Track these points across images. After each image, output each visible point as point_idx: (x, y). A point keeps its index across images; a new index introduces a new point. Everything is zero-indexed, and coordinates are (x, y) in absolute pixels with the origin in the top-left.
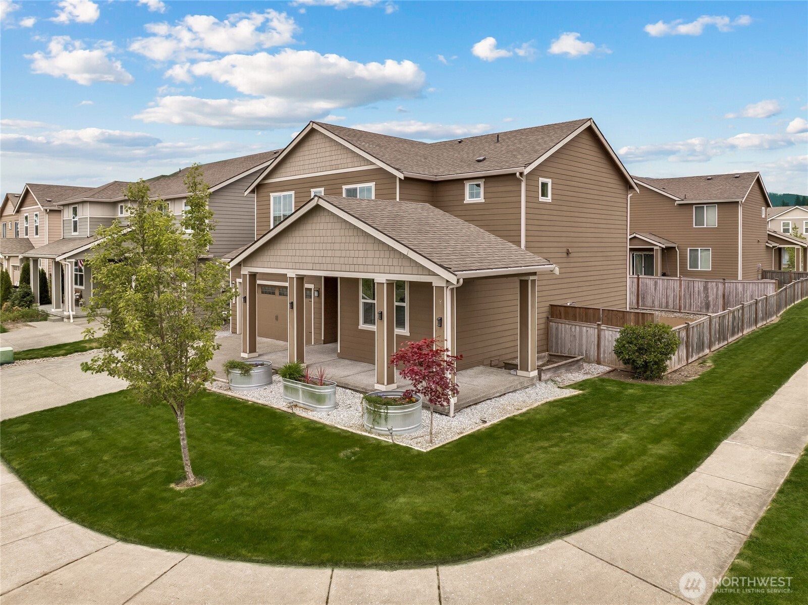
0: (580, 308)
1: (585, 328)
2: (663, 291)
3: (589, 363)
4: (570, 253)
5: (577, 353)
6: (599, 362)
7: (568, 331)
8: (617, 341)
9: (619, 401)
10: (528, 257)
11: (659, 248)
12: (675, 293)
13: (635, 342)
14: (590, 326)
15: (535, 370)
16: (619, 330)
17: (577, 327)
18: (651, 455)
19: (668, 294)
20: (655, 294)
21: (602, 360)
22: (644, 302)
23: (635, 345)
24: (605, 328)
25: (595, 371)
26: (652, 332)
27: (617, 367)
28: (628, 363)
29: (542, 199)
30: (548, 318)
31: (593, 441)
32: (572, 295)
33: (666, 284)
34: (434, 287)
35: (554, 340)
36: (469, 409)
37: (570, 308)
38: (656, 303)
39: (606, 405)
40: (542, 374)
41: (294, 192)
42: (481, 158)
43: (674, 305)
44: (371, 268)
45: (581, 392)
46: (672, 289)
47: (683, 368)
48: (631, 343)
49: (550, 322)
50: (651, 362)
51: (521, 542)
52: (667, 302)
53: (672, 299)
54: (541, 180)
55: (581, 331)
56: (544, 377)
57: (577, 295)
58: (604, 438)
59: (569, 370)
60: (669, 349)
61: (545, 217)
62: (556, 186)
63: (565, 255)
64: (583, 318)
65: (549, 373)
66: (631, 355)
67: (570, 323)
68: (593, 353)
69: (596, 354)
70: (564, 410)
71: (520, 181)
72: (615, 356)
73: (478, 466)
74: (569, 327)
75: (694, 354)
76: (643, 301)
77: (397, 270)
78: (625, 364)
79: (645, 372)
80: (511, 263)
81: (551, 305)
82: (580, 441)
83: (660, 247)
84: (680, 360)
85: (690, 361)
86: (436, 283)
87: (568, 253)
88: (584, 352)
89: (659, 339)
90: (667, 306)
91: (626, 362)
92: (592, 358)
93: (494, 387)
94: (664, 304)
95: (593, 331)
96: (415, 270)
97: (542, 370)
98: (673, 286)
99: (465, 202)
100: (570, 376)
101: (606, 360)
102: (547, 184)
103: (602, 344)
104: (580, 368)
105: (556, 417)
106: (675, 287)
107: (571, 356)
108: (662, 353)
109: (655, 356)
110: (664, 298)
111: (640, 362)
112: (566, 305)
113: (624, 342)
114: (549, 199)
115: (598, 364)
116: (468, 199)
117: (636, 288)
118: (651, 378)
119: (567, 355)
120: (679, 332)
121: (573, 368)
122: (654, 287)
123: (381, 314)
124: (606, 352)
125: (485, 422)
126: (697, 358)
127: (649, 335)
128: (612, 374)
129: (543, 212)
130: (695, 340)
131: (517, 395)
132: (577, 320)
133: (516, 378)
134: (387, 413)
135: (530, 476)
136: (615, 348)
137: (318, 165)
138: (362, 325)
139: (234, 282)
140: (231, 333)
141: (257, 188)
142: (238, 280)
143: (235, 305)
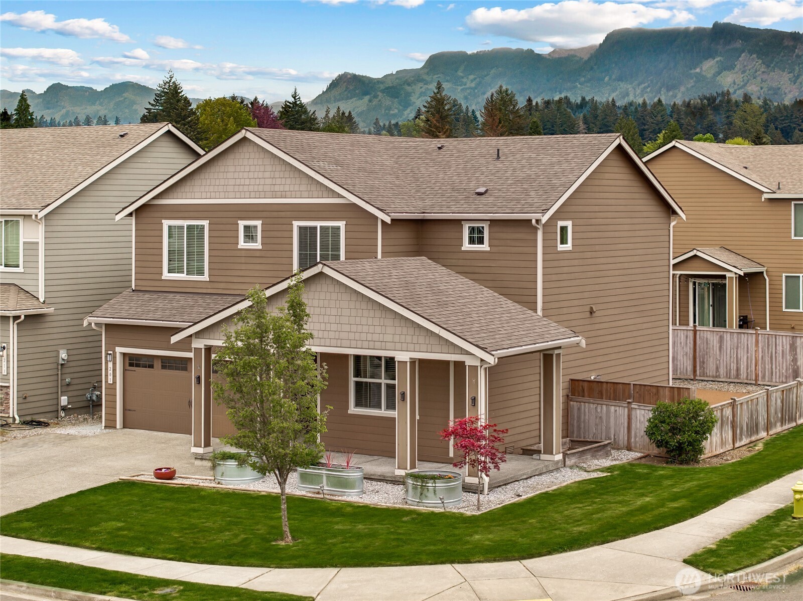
0: (607, 383)
1: (613, 407)
2: (732, 351)
3: (618, 449)
4: (595, 312)
5: (604, 437)
6: (629, 449)
7: (593, 411)
8: (649, 421)
9: (647, 479)
10: (552, 328)
11: (734, 276)
12: (749, 355)
13: (668, 421)
14: (619, 404)
15: (560, 453)
16: (651, 408)
17: (604, 407)
18: (668, 508)
19: (739, 356)
20: (720, 357)
21: (633, 445)
22: (704, 368)
23: (668, 424)
24: (636, 407)
25: (625, 457)
26: (686, 410)
27: (650, 452)
28: (661, 446)
29: (561, 248)
30: (568, 396)
31: (620, 502)
32: (596, 366)
33: (736, 339)
34: (467, 367)
35: (575, 424)
36: (500, 489)
37: (595, 383)
38: (722, 371)
39: (634, 482)
40: (567, 459)
41: (208, 221)
42: (482, 190)
43: (747, 373)
44: (389, 345)
45: (609, 474)
46: (746, 349)
47: (727, 453)
48: (663, 422)
49: (570, 401)
50: (685, 442)
51: (571, 547)
52: (738, 370)
53: (745, 364)
54: (561, 223)
55: (608, 412)
56: (568, 462)
57: (601, 365)
58: (630, 501)
59: (595, 457)
60: (704, 429)
61: (565, 270)
62: (577, 229)
63: (588, 314)
64: (610, 395)
65: (574, 458)
66: (664, 436)
67: (595, 402)
68: (623, 437)
69: (626, 439)
70: (593, 486)
71: (536, 229)
72: (647, 439)
73: (527, 519)
74: (594, 406)
75: (743, 437)
76: (702, 367)
77: (424, 347)
78: (658, 447)
79: (680, 455)
80: (537, 338)
81: (572, 380)
82: (610, 503)
83: (736, 273)
84: (723, 443)
85: (737, 445)
86: (469, 361)
87: (592, 312)
88: (613, 437)
89: (693, 416)
90: (738, 375)
91: (659, 444)
92: (621, 443)
93: (520, 470)
94: (733, 373)
95: (623, 411)
96: (445, 349)
97: (567, 454)
98: (746, 344)
99: (463, 249)
100: (596, 462)
101: (638, 445)
102: (566, 227)
103: (633, 426)
104: (607, 455)
105: (587, 490)
106: (749, 345)
107: (597, 440)
108: (697, 433)
109: (689, 436)
110: (733, 362)
111: (673, 443)
112: (589, 379)
113: (657, 421)
114: (568, 246)
115: (628, 450)
116: (468, 245)
117: (692, 346)
118: (687, 462)
119: (592, 440)
120: (722, 410)
121: (600, 454)
122: (718, 345)
123: (403, 395)
124: (638, 435)
125: (519, 496)
126: (748, 441)
127: (683, 413)
128: (643, 460)
129: (562, 263)
130: (744, 418)
131: (543, 477)
132: (604, 398)
133: (540, 462)
134: (435, 486)
135: (570, 521)
136: (647, 428)
137: (251, 188)
138: (353, 409)
139: (112, 352)
140: (103, 428)
141: (137, 210)
142: (119, 350)
143: (112, 387)
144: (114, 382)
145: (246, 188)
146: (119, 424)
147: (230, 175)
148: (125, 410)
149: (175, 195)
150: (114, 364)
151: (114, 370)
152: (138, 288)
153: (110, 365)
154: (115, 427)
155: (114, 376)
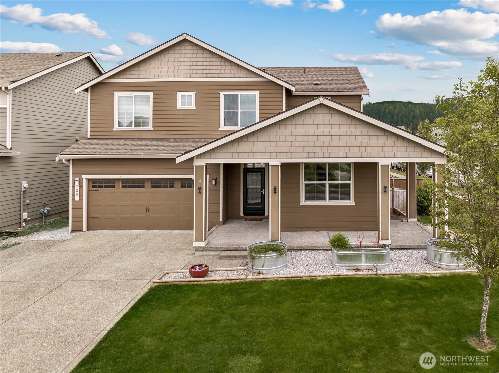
24: (397, 190)
41: (153, 93)
42: (317, 83)
86: (438, 162)
96: (421, 154)
103: (395, 199)
123: (386, 188)
137: (187, 72)
138: (304, 202)
139: (78, 179)
140: (70, 232)
141: (92, 87)
142: (85, 177)
143: (79, 203)
144: (81, 199)
145: (183, 72)
146: (84, 228)
147: (170, 64)
148: (89, 218)
149: (125, 76)
150: (81, 187)
151: (81, 191)
152: (92, 137)
153: (77, 188)
154: (81, 231)
155: (81, 195)
